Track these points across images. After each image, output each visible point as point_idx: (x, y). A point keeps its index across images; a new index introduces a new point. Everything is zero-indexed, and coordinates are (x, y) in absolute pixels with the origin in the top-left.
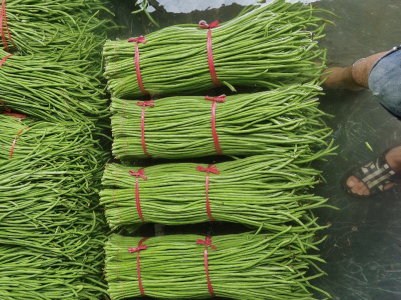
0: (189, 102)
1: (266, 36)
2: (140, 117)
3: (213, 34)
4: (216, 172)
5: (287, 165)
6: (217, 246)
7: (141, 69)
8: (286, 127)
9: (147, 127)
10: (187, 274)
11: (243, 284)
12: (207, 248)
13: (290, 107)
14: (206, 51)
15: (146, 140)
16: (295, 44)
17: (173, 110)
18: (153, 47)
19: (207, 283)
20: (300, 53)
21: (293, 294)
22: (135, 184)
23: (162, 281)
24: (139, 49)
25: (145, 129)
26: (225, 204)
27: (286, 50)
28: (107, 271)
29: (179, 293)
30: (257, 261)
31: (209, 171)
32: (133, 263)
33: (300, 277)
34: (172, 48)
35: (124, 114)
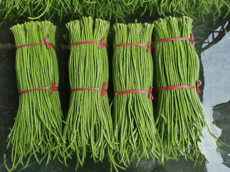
0: (149, 75)
1: (189, 124)
2: (140, 43)
3: (192, 89)
4: (102, 95)
5: (106, 140)
6: (52, 95)
7: (173, 41)
8: (131, 138)
9: (134, 47)
10: (33, 77)
11: (28, 113)
12: (50, 88)
13: (144, 141)
14: (182, 84)
15: (125, 46)
16: (182, 141)
17: (144, 64)
18: (186, 50)
19: (27, 90)
20: (176, 145)
21: (24, 145)
22: (96, 41)
23: (27, 60)
24: (186, 40)
25: (132, 46)
26: (81, 101)
27: (179, 136)
28: (31, 23)
29: (20, 72)
30: (44, 122)
31: (103, 90)
32: (38, 40)
33: (35, 149)
34: (185, 63)
35: (143, 32)
